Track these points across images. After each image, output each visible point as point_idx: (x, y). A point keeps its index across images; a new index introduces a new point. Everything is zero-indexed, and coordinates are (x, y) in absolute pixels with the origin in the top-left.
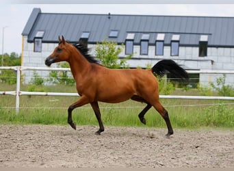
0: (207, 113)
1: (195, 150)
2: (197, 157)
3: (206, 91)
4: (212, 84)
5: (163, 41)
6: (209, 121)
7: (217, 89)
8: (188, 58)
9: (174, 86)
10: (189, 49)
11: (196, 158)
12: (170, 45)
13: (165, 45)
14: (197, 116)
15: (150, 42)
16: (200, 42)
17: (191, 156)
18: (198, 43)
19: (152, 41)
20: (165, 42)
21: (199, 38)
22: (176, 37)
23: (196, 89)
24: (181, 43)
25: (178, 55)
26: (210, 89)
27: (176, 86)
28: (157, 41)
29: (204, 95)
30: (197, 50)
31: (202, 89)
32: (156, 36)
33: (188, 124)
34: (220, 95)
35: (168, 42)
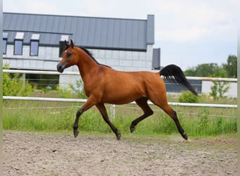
0: (65, 116)
1: (52, 154)
2: (54, 161)
3: (66, 94)
4: (72, 87)
5: (22, 40)
6: (68, 124)
7: (77, 91)
8: (48, 59)
9: (33, 87)
10: (49, 49)
11: (52, 163)
12: (29, 44)
13: (24, 44)
14: (56, 118)
15: (9, 41)
16: (61, 42)
17: (47, 160)
18: (58, 43)
19: (11, 40)
20: (24, 42)
21: (60, 38)
22: (36, 37)
23: (55, 91)
24: (41, 42)
25: (37, 55)
26: (70, 91)
27: (35, 87)
28: (15, 40)
29: (64, 97)
30: (57, 50)
31: (61, 90)
32: (15, 35)
33: (46, 126)
34: (79, 98)
35: (27, 41)
